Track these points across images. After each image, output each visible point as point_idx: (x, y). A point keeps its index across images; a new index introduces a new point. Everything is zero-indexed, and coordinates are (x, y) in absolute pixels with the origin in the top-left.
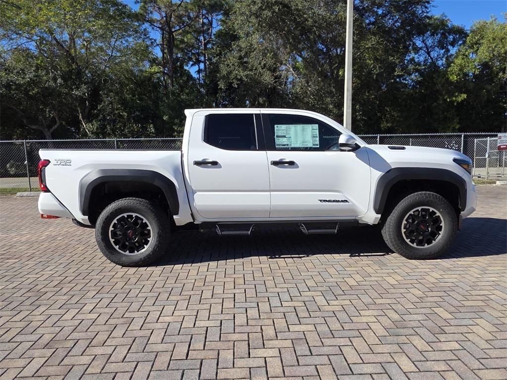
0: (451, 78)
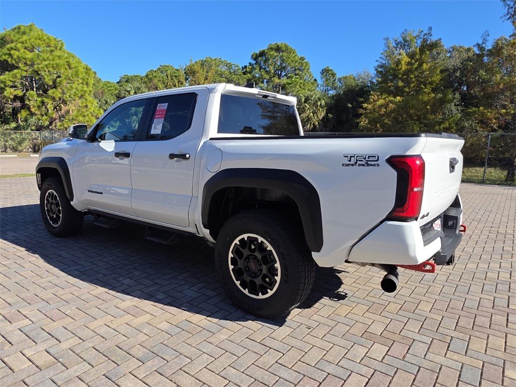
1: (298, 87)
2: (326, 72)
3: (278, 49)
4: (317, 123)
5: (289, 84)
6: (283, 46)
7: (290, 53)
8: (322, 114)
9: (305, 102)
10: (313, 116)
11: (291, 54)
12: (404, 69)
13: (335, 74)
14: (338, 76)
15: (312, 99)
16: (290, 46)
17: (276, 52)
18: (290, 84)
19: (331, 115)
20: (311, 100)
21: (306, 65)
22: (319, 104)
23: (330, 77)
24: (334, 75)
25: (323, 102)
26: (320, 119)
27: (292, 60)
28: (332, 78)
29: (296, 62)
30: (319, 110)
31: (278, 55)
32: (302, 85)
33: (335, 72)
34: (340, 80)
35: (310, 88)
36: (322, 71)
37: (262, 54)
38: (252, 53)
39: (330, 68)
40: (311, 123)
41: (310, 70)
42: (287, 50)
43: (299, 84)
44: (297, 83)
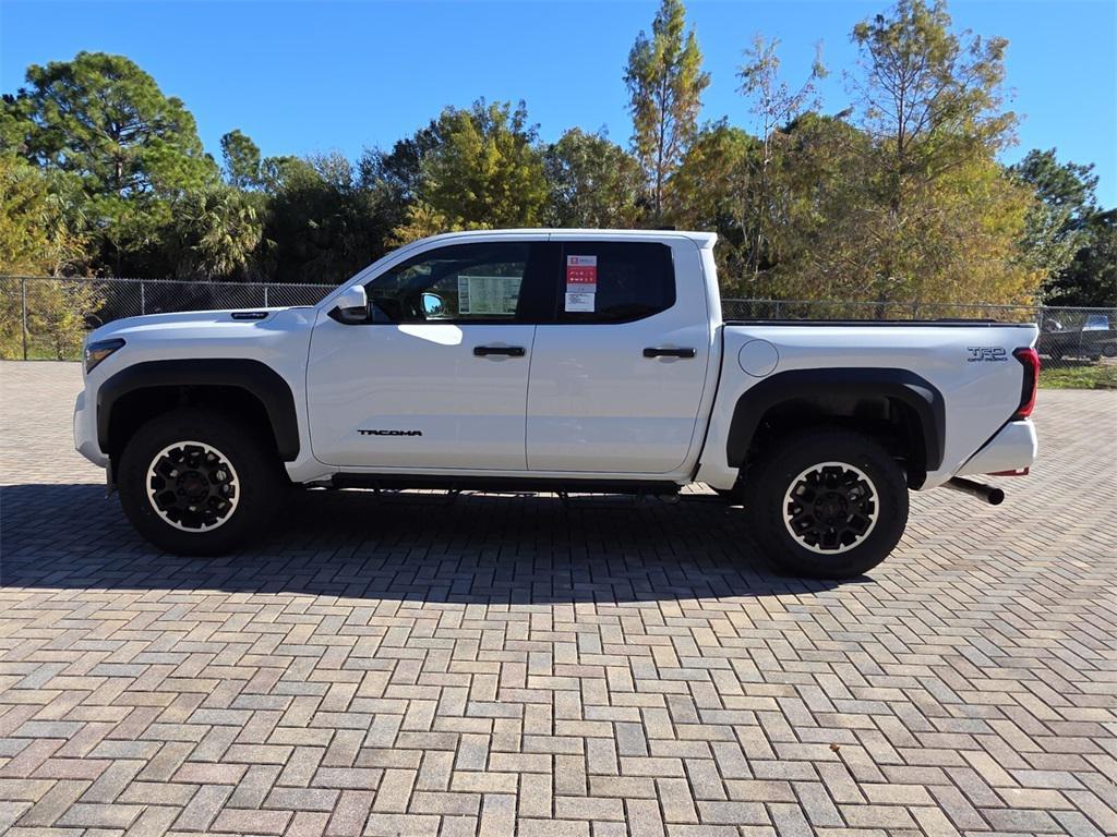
1: (177, 169)
2: (233, 142)
3: (108, 68)
4: (243, 259)
5: (152, 159)
6: (122, 63)
7: (142, 84)
8: (252, 240)
9: (209, 207)
10: (234, 241)
11: (146, 86)
12: (492, 172)
13: (258, 150)
14: (263, 156)
15: (226, 202)
16: (141, 66)
17: (104, 76)
18: (158, 160)
19: (274, 243)
20: (223, 205)
21: (188, 120)
22: (242, 214)
23: (246, 155)
24: (254, 151)
25: (252, 212)
26: (252, 248)
27: (149, 101)
28: (249, 156)
29: (162, 108)
30: (246, 229)
31: (111, 84)
32: (185, 166)
33: (257, 145)
34: (268, 164)
35: (204, 175)
36: (225, 137)
37: (61, 72)
38: (29, 65)
39: (244, 134)
40: (227, 258)
41: (198, 134)
42: (132, 73)
43: (180, 163)
44: (176, 161)
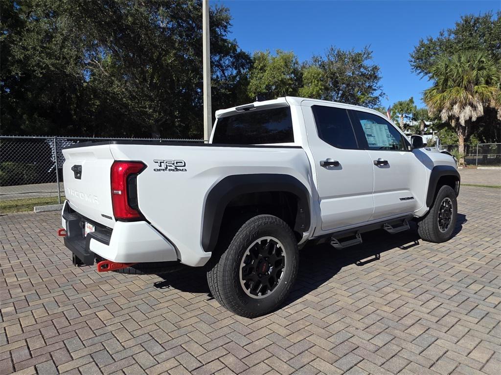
0: (250, 95)
